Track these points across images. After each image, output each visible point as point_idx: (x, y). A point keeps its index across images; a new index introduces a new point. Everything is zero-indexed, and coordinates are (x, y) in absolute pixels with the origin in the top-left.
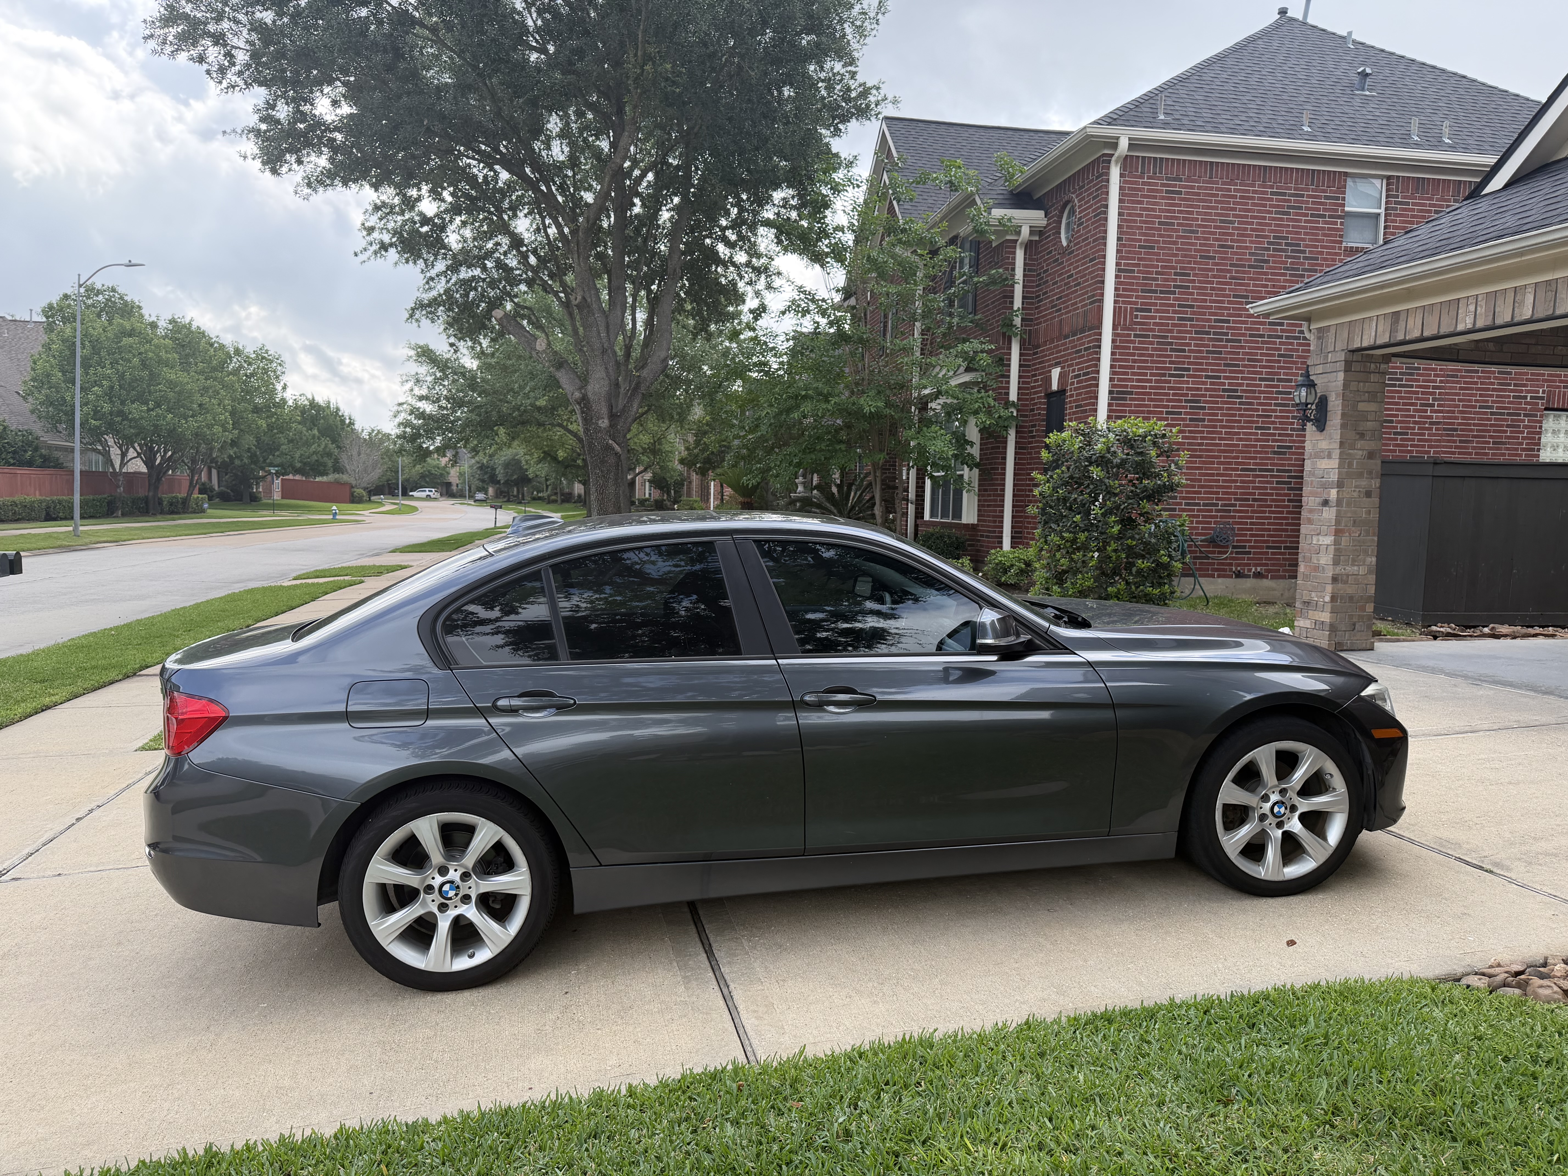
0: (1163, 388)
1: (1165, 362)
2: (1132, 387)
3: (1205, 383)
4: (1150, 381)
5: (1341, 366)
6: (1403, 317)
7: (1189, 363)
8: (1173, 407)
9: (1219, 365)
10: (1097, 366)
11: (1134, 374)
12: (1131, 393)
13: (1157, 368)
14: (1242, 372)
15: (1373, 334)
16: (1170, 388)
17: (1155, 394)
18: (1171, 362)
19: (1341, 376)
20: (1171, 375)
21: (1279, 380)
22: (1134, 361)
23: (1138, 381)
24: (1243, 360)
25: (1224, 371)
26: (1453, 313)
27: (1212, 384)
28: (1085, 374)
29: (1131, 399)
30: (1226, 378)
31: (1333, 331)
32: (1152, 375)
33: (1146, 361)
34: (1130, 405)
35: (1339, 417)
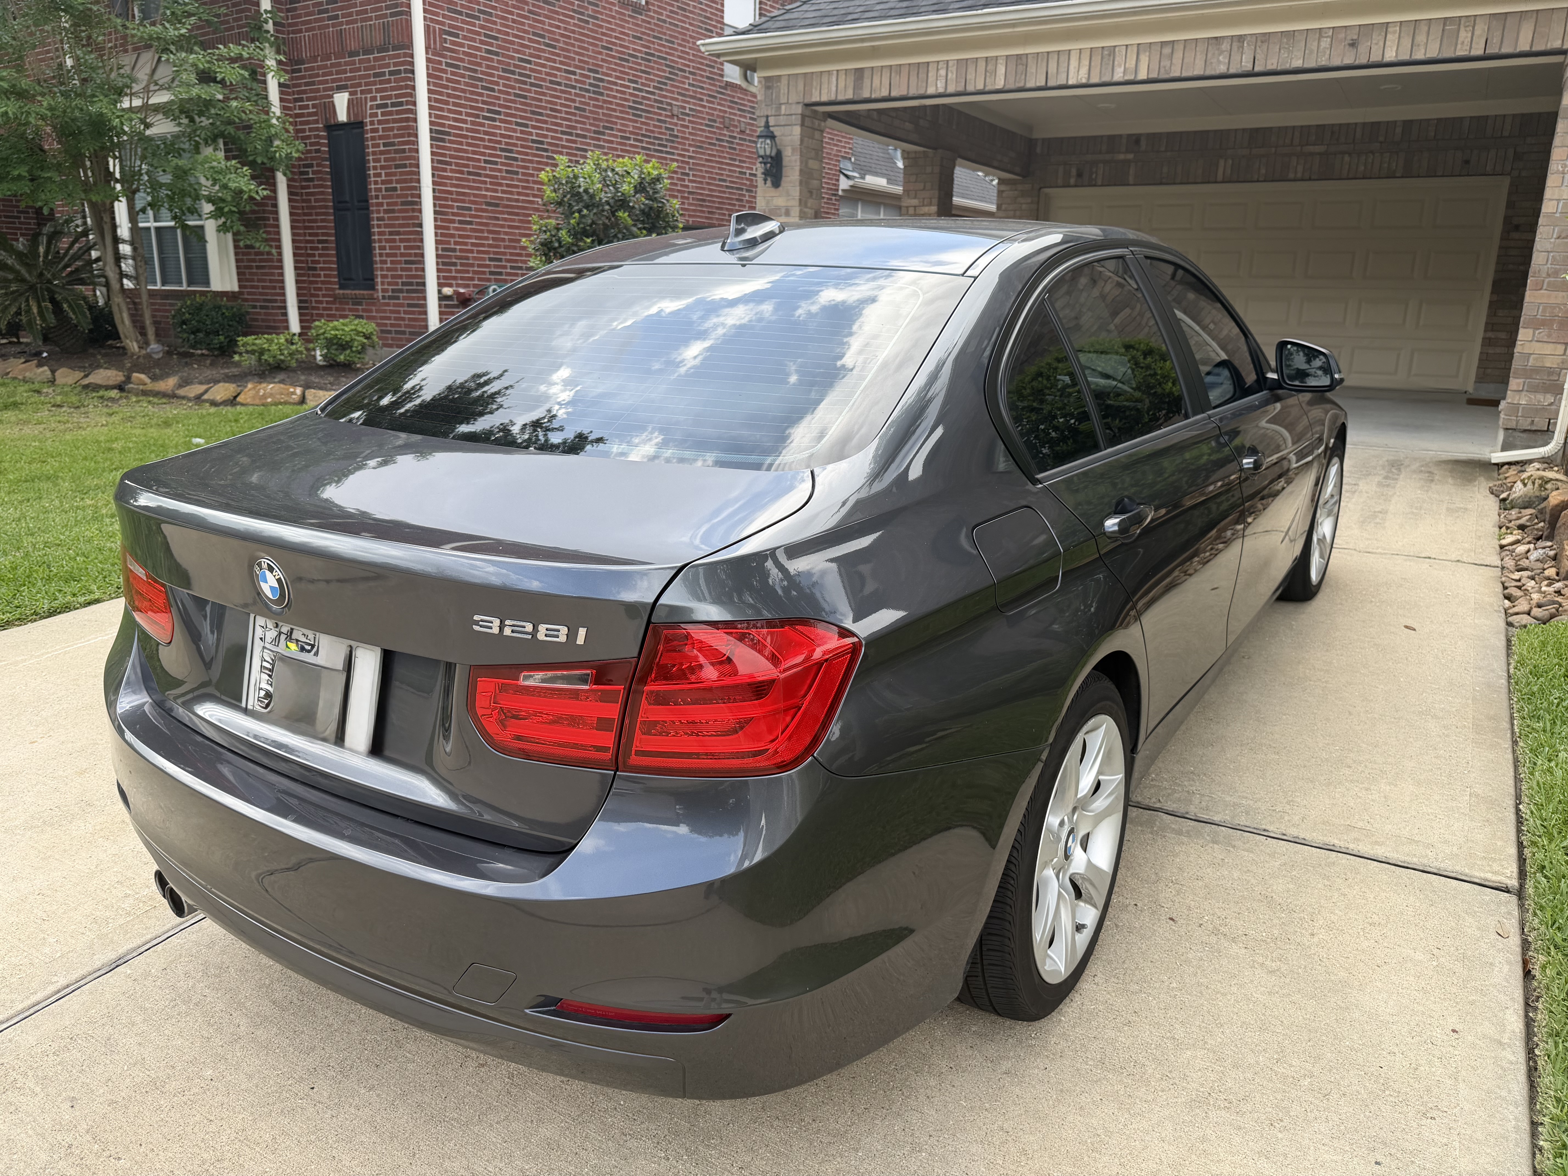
0: (478, 132)
1: (477, 101)
2: (450, 126)
3: (515, 131)
4: (465, 122)
5: (797, 119)
6: (867, 74)
7: (500, 106)
8: (490, 155)
9: (525, 111)
10: (412, 95)
11: (450, 111)
12: (448, 134)
13: (472, 107)
14: (546, 122)
15: (834, 89)
16: (486, 133)
17: (473, 138)
18: (484, 102)
19: (797, 130)
20: (485, 118)
21: (578, 135)
22: (449, 95)
23: (455, 120)
24: (545, 108)
25: (530, 119)
26: (922, 75)
27: (522, 132)
28: (393, 105)
29: (451, 142)
30: (534, 127)
31: (784, 81)
32: (467, 114)
33: (459, 97)
34: (449, 149)
35: (797, 173)
